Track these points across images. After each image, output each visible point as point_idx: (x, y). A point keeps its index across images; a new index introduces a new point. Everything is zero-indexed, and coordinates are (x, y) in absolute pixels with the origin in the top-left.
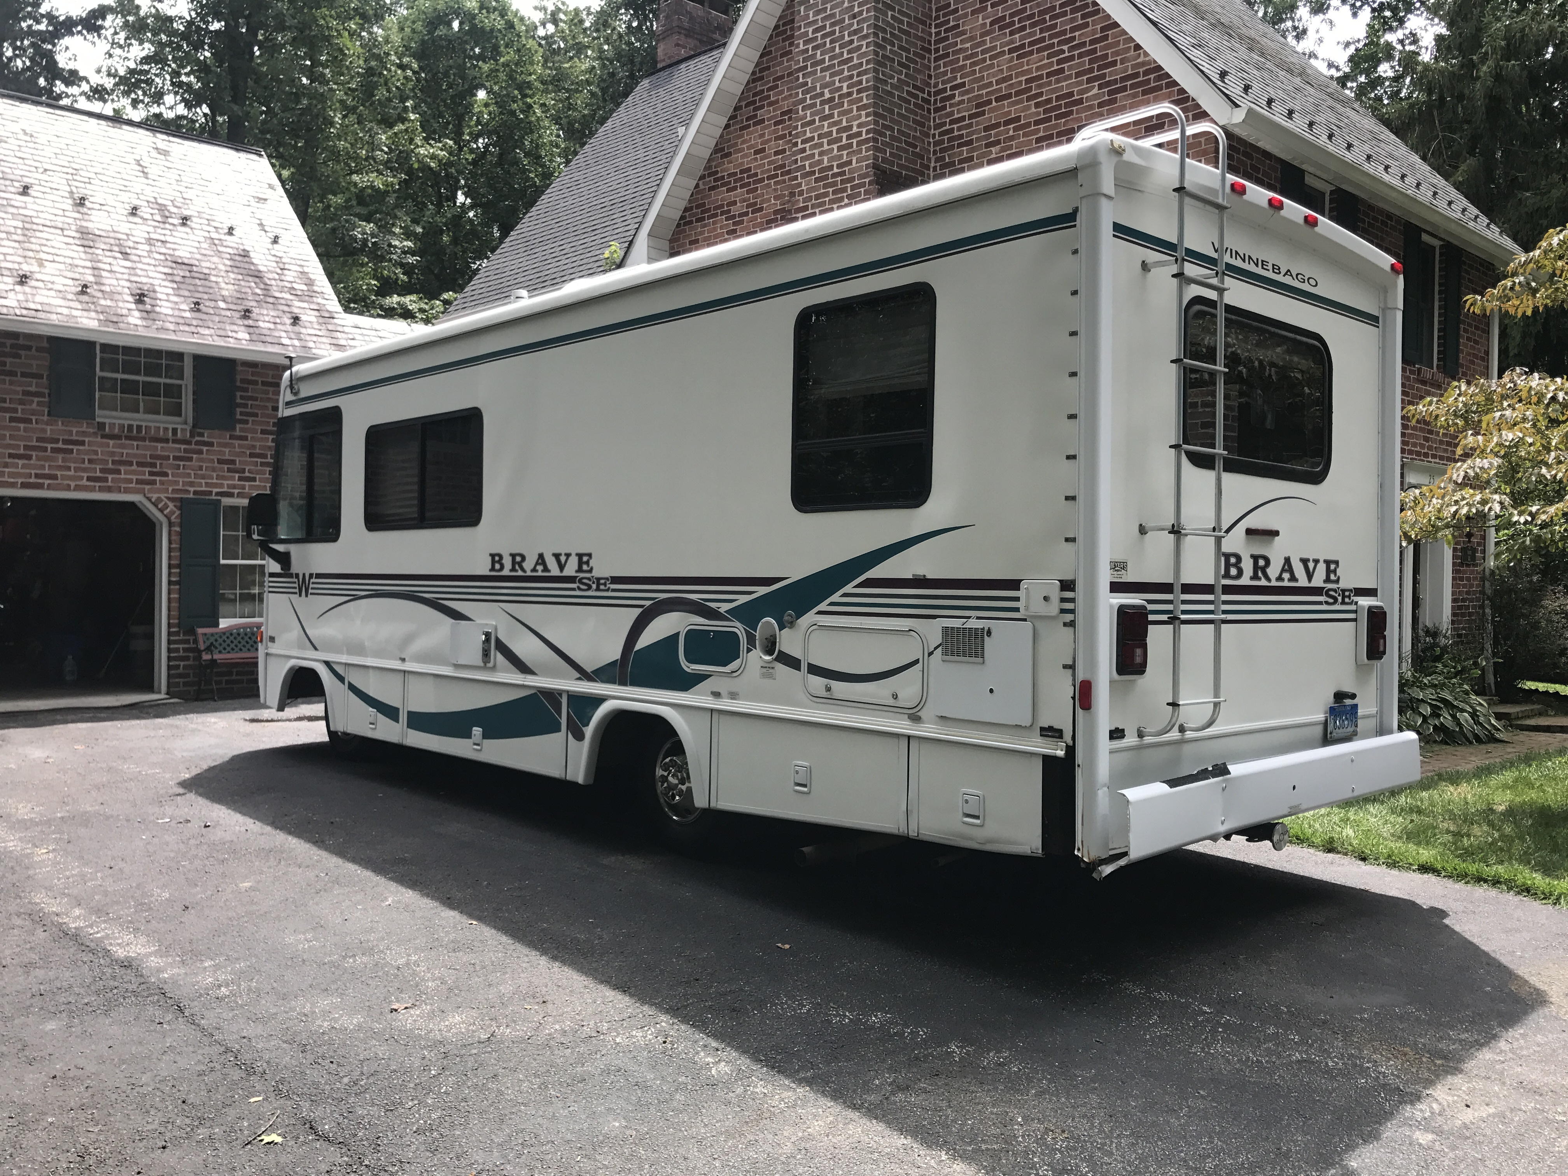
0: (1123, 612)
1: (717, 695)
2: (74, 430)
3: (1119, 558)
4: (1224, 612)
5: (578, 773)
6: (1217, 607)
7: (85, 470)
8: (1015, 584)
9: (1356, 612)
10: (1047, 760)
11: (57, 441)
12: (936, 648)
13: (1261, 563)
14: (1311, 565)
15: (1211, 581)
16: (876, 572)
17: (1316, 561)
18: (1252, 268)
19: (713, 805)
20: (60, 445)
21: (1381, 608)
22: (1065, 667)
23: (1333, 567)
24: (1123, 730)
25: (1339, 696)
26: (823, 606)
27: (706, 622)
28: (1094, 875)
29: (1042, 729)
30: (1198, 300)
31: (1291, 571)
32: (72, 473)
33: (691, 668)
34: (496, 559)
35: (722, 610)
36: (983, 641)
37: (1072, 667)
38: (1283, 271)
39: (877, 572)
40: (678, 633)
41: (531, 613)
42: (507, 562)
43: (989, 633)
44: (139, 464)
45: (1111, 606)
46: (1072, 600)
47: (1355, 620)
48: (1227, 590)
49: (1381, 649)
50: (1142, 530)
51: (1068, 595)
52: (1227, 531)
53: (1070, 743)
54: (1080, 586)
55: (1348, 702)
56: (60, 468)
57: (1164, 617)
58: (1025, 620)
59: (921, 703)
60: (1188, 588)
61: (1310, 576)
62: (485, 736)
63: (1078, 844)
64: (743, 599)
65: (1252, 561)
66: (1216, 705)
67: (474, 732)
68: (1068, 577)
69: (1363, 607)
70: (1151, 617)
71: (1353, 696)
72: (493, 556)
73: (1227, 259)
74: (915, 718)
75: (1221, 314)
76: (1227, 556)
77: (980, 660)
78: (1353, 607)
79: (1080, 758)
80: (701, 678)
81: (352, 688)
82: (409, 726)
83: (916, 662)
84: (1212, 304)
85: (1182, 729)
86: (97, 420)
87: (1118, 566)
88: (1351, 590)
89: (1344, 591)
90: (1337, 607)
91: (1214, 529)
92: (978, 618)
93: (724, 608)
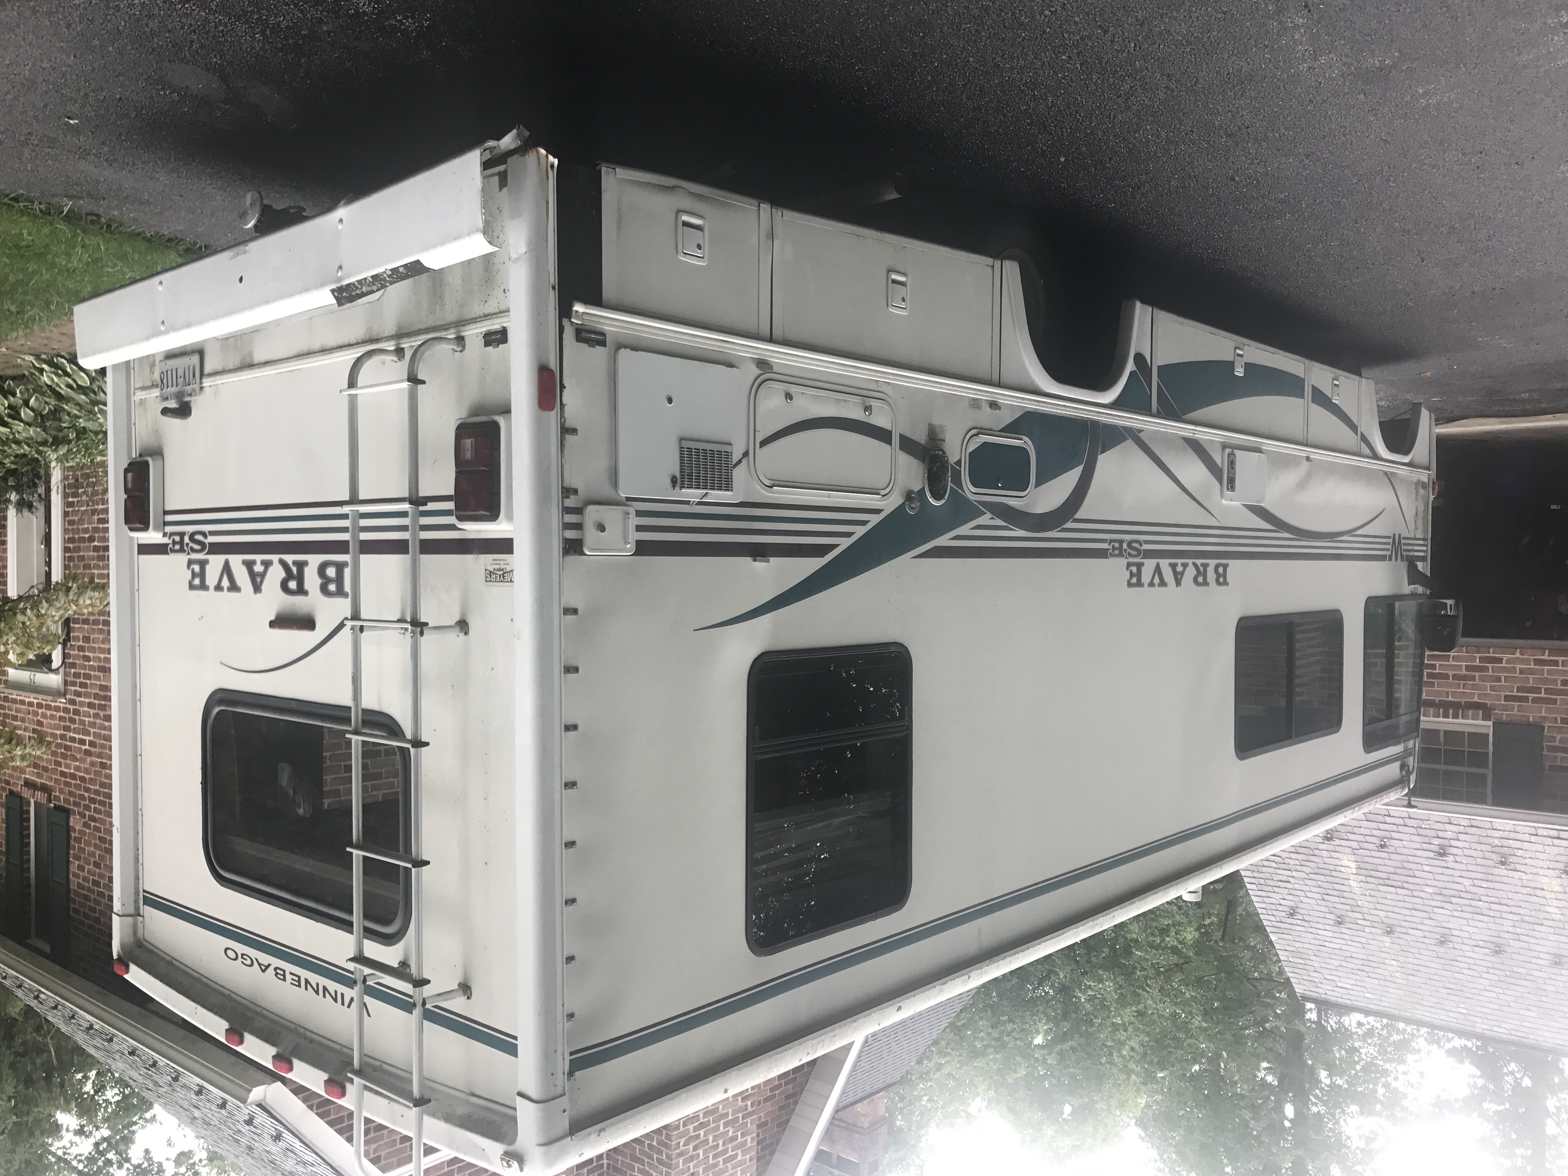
0: (491, 511)
1: (994, 405)
2: (1515, 712)
3: (497, 590)
4: (344, 517)
5: (1141, 314)
6: (355, 523)
7: (1505, 670)
8: (643, 549)
9: (166, 524)
10: (595, 299)
11: (1535, 700)
12: (740, 462)
13: (293, 585)
14: (225, 583)
15: (363, 558)
16: (813, 565)
17: (219, 588)
18: (314, 978)
19: (997, 263)
20: (1531, 696)
21: (131, 529)
22: (574, 431)
23: (197, 581)
24: (487, 344)
25: (183, 411)
26: (874, 519)
27: (1005, 500)
28: (527, 133)
29: (603, 343)
30: (388, 940)
31: (253, 575)
32: (1518, 666)
33: (1023, 442)
34: (1222, 579)
35: (989, 515)
36: (682, 470)
37: (566, 431)
38: (271, 970)
39: (811, 565)
40: (1036, 486)
41: (1189, 514)
42: (1211, 576)
43: (674, 481)
44: (1446, 677)
45: (510, 518)
46: (567, 526)
47: (166, 513)
48: (341, 547)
49: (130, 475)
50: (463, 625)
51: (570, 534)
52: (341, 626)
53: (565, 322)
54: (556, 546)
55: (172, 404)
56: (1532, 672)
57: (431, 506)
58: (628, 499)
59: (758, 385)
60: (399, 547)
61: (227, 569)
62: (1231, 365)
63: (552, 176)
64: (965, 530)
65: (307, 587)
66: (352, 384)
67: (1242, 370)
68: (572, 559)
69: (156, 528)
70: (450, 505)
71: (165, 411)
72: (1225, 583)
73: (349, 993)
74: (763, 364)
75: (356, 917)
76: (340, 592)
77: (686, 444)
78: (168, 529)
79: (552, 299)
80: (1012, 429)
81: (1353, 427)
82: (1303, 380)
83: (763, 443)
84: (369, 933)
85: (399, 352)
86: (1490, 723)
87: (503, 576)
88: (173, 551)
89: (182, 550)
90: (190, 529)
91: (362, 629)
92: (688, 503)
93: (986, 519)
